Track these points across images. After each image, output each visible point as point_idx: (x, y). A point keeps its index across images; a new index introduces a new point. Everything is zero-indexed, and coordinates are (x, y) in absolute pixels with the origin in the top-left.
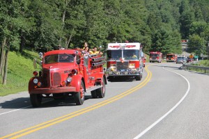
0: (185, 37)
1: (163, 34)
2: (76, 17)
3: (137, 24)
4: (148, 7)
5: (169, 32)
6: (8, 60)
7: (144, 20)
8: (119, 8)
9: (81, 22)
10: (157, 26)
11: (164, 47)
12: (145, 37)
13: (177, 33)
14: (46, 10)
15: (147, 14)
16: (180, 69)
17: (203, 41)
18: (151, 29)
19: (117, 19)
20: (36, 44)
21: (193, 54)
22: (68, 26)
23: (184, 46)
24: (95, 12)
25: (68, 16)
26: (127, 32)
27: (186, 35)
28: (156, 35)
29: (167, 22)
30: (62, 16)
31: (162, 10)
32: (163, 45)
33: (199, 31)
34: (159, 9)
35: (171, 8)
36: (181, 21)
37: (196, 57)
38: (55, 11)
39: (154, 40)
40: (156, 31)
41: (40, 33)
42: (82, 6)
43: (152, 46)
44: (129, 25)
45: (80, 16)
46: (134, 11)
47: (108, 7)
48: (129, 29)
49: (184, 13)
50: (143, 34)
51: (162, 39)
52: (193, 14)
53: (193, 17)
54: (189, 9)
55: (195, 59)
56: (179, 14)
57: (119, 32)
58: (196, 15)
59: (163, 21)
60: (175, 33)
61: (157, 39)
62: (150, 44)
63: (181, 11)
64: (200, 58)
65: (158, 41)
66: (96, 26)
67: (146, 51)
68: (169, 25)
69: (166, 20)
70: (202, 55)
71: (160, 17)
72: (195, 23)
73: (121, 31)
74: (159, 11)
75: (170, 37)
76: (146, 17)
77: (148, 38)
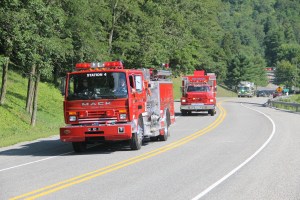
0: (271, 64)
1: (242, 60)
2: (126, 37)
3: (207, 47)
4: (222, 25)
5: (248, 58)
6: (37, 93)
7: (217, 41)
8: (183, 26)
9: (133, 44)
10: (234, 49)
11: (243, 77)
12: (219, 64)
13: (261, 59)
14: (87, 29)
15: (221, 34)
16: (264, 106)
17: (295, 69)
18: (226, 53)
19: (180, 41)
21: (282, 87)
22: (116, 50)
23: (270, 75)
25: (116, 36)
26: (194, 57)
27: (273, 62)
28: (233, 61)
29: (247, 44)
30: (108, 37)
31: (241, 28)
32: (242, 74)
33: (290, 56)
34: (238, 27)
35: (253, 25)
36: (265, 43)
37: (286, 90)
38: (98, 30)
39: (231, 68)
40: (233, 57)
41: (78, 57)
42: (134, 24)
43: (228, 77)
44: (196, 47)
45: (132, 36)
46: (203, 30)
47: (169, 24)
48: (197, 54)
49: (270, 32)
50: (216, 59)
51: (241, 66)
52: (282, 34)
53: (282, 38)
54: (277, 28)
55: (284, 93)
56: (263, 35)
57: (183, 57)
58: (286, 35)
59: (242, 43)
60: (257, 59)
61: (234, 67)
62: (224, 73)
63: (266, 30)
64: (291, 92)
65: (235, 70)
66: (152, 51)
67: (220, 82)
68: (251, 48)
69: (246, 42)
70: (293, 88)
71: (238, 38)
72: (284, 46)
73: (186, 55)
74: (237, 30)
75: (251, 63)
76: (220, 38)
77: (223, 65)
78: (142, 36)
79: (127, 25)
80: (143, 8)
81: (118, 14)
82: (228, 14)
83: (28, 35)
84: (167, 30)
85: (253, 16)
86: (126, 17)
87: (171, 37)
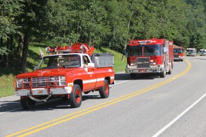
1: (198, 36)
2: (137, 24)
5: (202, 34)
7: (184, 26)
8: (167, 17)
9: (141, 27)
10: (194, 30)
11: (199, 45)
12: (185, 38)
14: (117, 20)
15: (187, 22)
18: (190, 32)
19: (165, 26)
20: (110, 43)
22: (131, 31)
24: (150, 21)
25: (131, 24)
26: (173, 34)
28: (193, 36)
31: (198, 18)
32: (198, 43)
34: (196, 17)
35: (203, 15)
38: (123, 20)
39: (192, 40)
40: (193, 34)
41: (112, 35)
42: (141, 17)
43: (190, 45)
44: (174, 29)
45: (140, 23)
47: (159, 17)
48: (174, 32)
50: (183, 35)
51: (198, 39)
57: (167, 35)
59: (198, 26)
61: (194, 39)
62: (188, 43)
65: (194, 41)
66: (150, 31)
68: (203, 29)
69: (200, 26)
71: (196, 23)
73: (169, 33)
74: (195, 19)
75: (204, 37)
76: (186, 24)
77: (187, 39)
78: (145, 24)
79: (138, 17)
80: (146, 8)
81: (133, 12)
82: (190, 11)
83: (90, 23)
84: (158, 20)
85: (204, 11)
86: (137, 14)
87: (160, 24)
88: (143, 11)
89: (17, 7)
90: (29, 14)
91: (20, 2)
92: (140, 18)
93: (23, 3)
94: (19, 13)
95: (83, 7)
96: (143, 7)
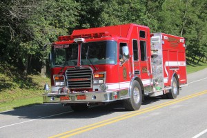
88: (196, 19)
89: (73, 19)
90: (84, 26)
91: (75, 15)
92: (193, 26)
93: (77, 16)
94: (75, 24)
95: (134, 18)
96: (196, 16)
